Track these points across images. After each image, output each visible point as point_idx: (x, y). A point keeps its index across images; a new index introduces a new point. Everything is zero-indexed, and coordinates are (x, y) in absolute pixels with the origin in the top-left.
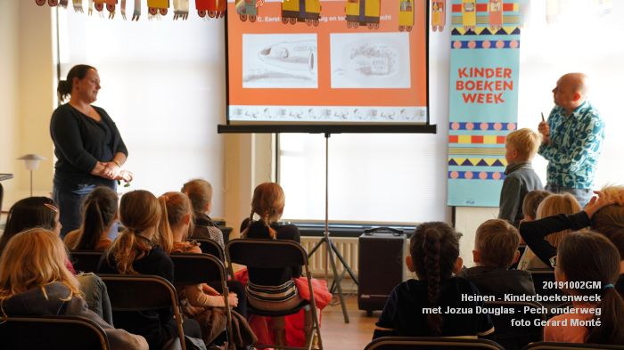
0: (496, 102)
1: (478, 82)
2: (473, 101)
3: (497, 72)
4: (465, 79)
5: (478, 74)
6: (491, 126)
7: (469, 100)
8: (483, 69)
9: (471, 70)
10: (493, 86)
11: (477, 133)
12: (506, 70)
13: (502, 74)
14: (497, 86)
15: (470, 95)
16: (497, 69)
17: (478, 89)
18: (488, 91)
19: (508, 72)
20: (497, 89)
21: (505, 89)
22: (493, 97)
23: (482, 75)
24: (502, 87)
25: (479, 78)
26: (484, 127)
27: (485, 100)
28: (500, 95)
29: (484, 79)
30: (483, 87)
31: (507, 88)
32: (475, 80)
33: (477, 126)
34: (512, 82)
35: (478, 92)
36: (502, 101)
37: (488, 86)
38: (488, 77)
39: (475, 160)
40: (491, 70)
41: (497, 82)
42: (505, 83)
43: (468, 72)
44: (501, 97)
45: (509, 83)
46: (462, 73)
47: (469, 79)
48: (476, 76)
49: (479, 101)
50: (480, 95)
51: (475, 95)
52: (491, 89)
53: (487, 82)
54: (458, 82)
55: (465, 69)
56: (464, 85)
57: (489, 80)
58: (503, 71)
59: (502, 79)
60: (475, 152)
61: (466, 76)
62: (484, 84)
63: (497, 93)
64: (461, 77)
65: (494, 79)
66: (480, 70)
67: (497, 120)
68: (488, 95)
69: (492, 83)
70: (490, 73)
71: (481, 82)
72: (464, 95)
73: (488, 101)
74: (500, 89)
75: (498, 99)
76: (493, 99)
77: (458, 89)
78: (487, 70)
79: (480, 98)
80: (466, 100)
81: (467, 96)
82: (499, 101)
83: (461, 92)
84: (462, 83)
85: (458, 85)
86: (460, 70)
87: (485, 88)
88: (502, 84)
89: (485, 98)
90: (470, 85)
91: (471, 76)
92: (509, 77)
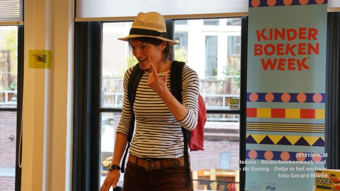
0: (300, 69)
1: (279, 45)
2: (273, 68)
3: (301, 33)
4: (264, 43)
5: (279, 37)
6: (294, 98)
7: (269, 67)
8: (284, 30)
9: (271, 30)
10: (296, 50)
11: (278, 105)
12: (310, 30)
13: (307, 35)
14: (300, 49)
15: (269, 61)
16: (301, 29)
17: (279, 54)
18: (290, 56)
19: (313, 32)
20: (300, 53)
21: (309, 53)
22: (296, 62)
23: (283, 37)
24: (306, 51)
25: (280, 40)
26: (286, 98)
27: (286, 66)
28: (304, 60)
29: (285, 42)
30: (284, 51)
31: (312, 51)
32: (275, 43)
33: (278, 97)
34: (318, 45)
35: (279, 57)
36: (307, 68)
37: (290, 49)
38: (290, 39)
39: (276, 138)
40: (293, 30)
41: (300, 45)
42: (310, 46)
43: (267, 34)
44: (306, 63)
45: (315, 46)
46: (260, 35)
47: (268, 42)
48: (276, 38)
49: (279, 68)
50: (281, 60)
51: (276, 60)
52: (293, 54)
53: (288, 45)
54: (256, 46)
55: (264, 31)
56: (263, 49)
57: (292, 43)
58: (307, 32)
59: (306, 41)
60: (276, 128)
61: (265, 38)
62: (285, 48)
63: (301, 58)
64: (259, 40)
65: (297, 41)
66: (281, 32)
67: (301, 91)
68: (290, 60)
69: (294, 46)
70: (292, 34)
71: (282, 45)
72: (263, 60)
73: (290, 68)
74: (304, 53)
75: (302, 65)
76: (296, 66)
77: (256, 54)
78: (288, 31)
79: (280, 64)
80: (265, 68)
81: (266, 62)
82: (302, 67)
83: (259, 58)
84: (261, 46)
85: (256, 50)
86: (258, 32)
87: (287, 53)
88: (306, 47)
89: (286, 64)
90: (270, 50)
91: (271, 39)
92: (315, 39)
